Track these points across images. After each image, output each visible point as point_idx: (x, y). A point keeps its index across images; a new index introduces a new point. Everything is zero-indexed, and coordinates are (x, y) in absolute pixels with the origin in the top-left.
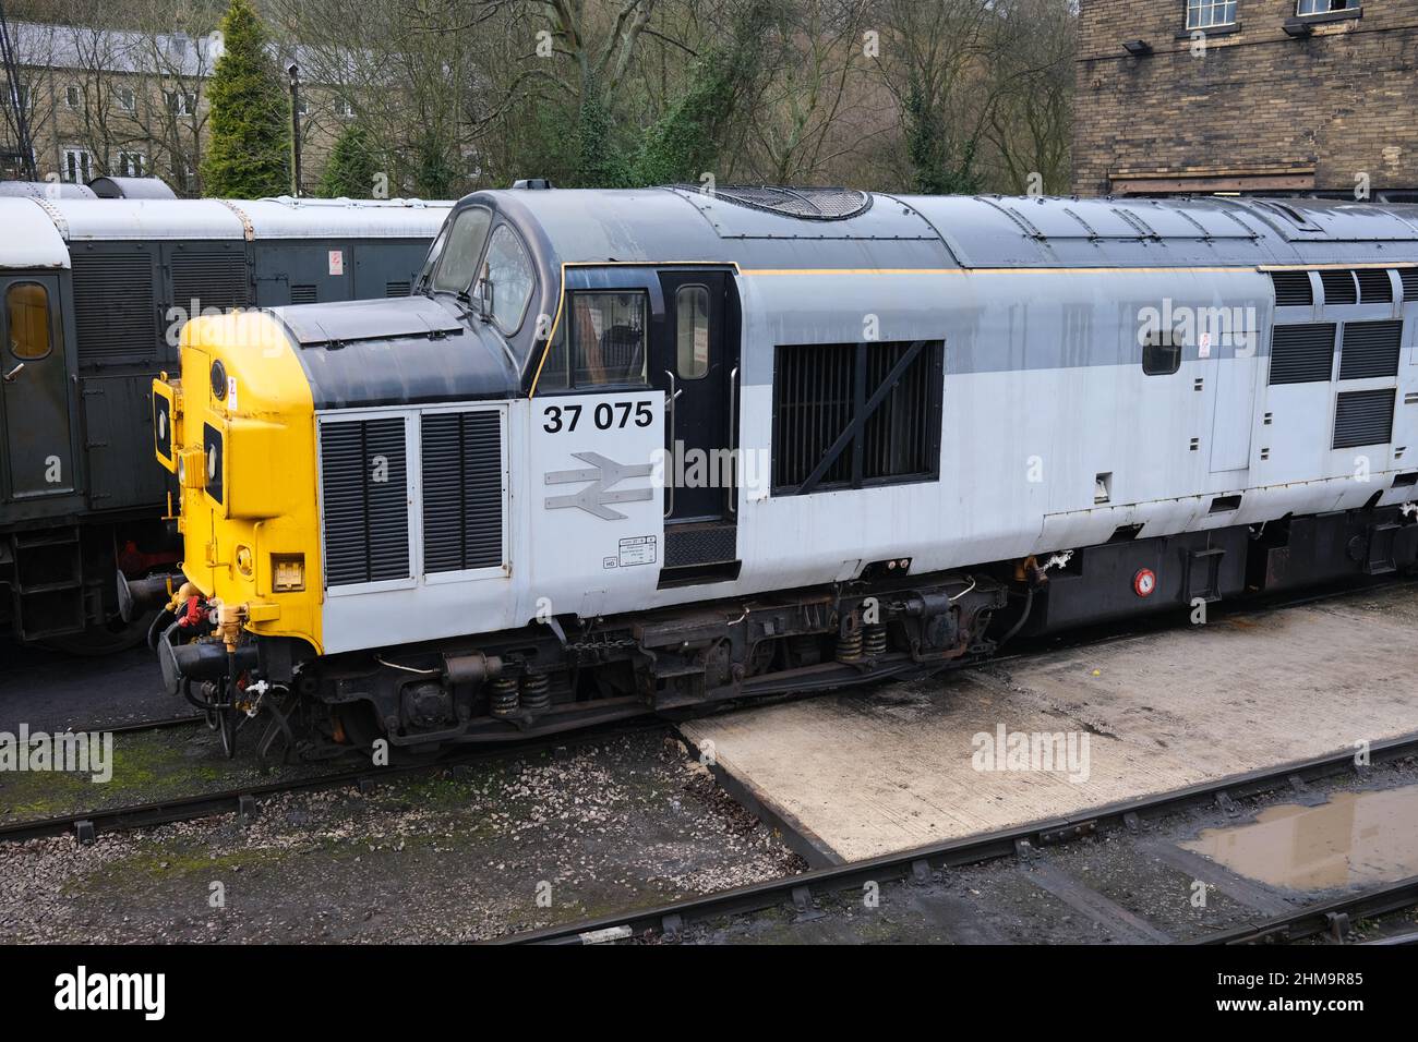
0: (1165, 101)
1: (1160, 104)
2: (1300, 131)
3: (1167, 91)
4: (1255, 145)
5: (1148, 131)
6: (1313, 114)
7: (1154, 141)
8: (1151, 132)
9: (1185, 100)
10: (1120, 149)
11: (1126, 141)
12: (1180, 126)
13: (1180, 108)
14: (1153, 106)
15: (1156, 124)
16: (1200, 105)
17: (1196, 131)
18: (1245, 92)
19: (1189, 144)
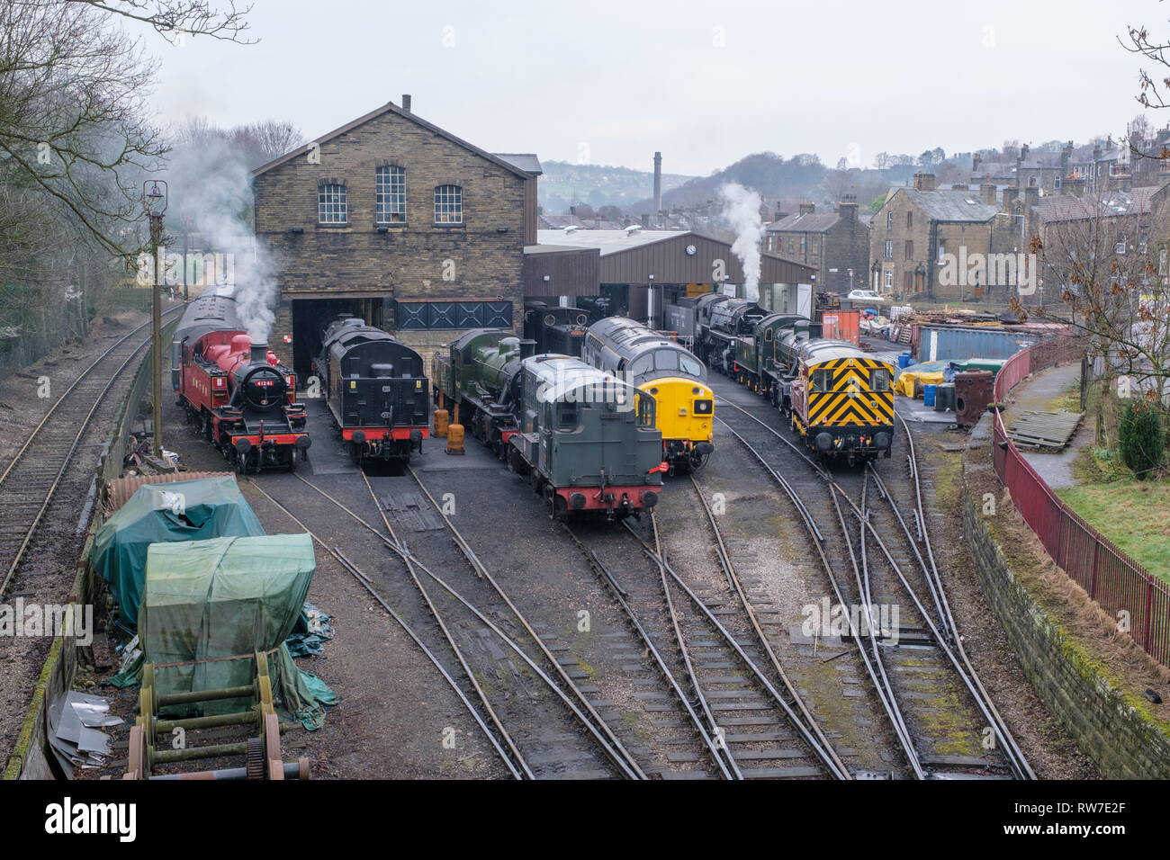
0: (313, 256)
1: (310, 257)
2: (385, 272)
3: (314, 251)
4: (364, 278)
5: (304, 270)
6: (390, 266)
7: (308, 274)
8: (306, 270)
9: (324, 256)
10: (288, 278)
11: (291, 274)
12: (323, 268)
13: (322, 260)
14: (306, 258)
15: (309, 266)
16: (332, 259)
17: (332, 270)
18: (356, 254)
19: (328, 276)
